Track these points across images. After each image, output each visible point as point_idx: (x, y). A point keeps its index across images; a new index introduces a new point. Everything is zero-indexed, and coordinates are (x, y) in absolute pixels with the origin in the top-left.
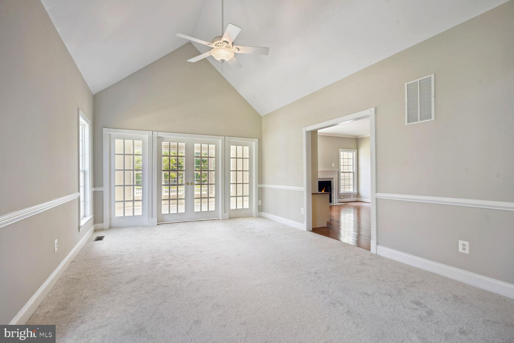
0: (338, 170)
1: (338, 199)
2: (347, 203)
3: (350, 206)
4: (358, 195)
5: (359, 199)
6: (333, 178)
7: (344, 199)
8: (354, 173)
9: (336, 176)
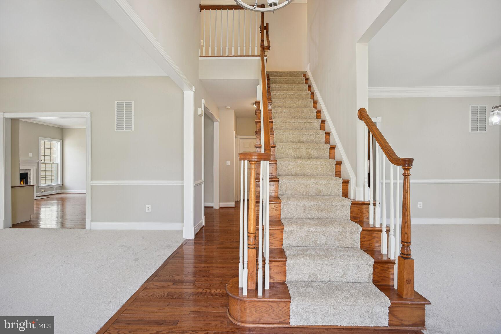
0: (37, 161)
1: (36, 193)
2: (49, 196)
3: (53, 199)
4: (63, 186)
5: (63, 191)
6: (31, 170)
7: (45, 192)
8: (58, 164)
9: (35, 167)
